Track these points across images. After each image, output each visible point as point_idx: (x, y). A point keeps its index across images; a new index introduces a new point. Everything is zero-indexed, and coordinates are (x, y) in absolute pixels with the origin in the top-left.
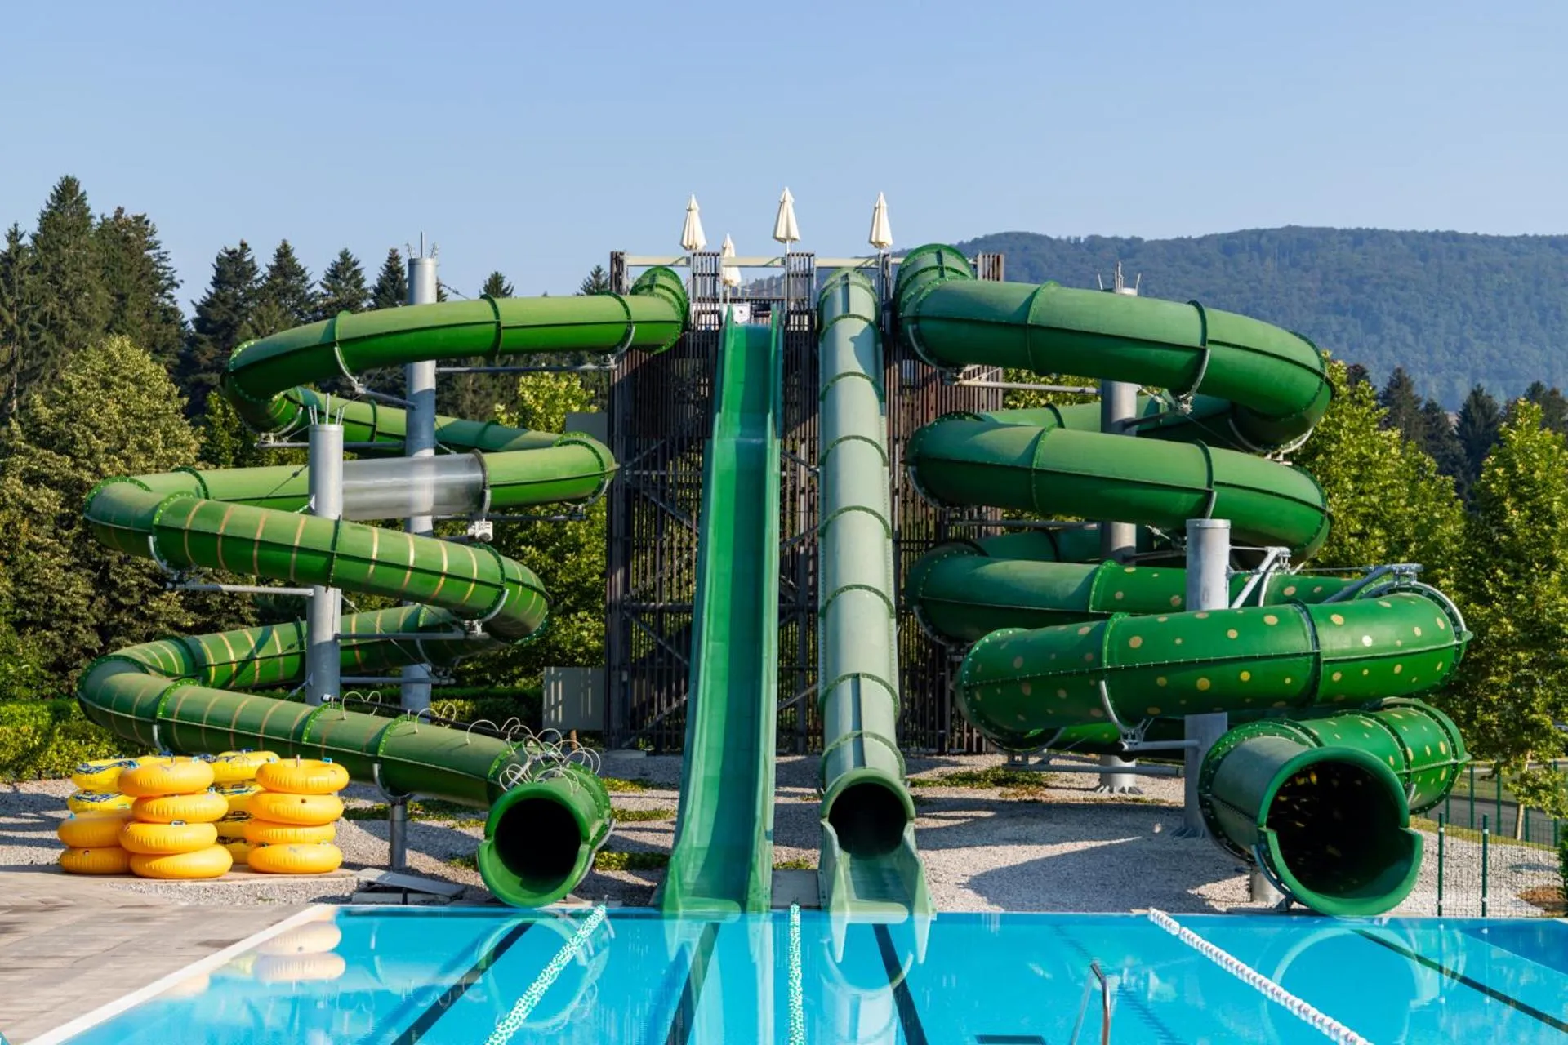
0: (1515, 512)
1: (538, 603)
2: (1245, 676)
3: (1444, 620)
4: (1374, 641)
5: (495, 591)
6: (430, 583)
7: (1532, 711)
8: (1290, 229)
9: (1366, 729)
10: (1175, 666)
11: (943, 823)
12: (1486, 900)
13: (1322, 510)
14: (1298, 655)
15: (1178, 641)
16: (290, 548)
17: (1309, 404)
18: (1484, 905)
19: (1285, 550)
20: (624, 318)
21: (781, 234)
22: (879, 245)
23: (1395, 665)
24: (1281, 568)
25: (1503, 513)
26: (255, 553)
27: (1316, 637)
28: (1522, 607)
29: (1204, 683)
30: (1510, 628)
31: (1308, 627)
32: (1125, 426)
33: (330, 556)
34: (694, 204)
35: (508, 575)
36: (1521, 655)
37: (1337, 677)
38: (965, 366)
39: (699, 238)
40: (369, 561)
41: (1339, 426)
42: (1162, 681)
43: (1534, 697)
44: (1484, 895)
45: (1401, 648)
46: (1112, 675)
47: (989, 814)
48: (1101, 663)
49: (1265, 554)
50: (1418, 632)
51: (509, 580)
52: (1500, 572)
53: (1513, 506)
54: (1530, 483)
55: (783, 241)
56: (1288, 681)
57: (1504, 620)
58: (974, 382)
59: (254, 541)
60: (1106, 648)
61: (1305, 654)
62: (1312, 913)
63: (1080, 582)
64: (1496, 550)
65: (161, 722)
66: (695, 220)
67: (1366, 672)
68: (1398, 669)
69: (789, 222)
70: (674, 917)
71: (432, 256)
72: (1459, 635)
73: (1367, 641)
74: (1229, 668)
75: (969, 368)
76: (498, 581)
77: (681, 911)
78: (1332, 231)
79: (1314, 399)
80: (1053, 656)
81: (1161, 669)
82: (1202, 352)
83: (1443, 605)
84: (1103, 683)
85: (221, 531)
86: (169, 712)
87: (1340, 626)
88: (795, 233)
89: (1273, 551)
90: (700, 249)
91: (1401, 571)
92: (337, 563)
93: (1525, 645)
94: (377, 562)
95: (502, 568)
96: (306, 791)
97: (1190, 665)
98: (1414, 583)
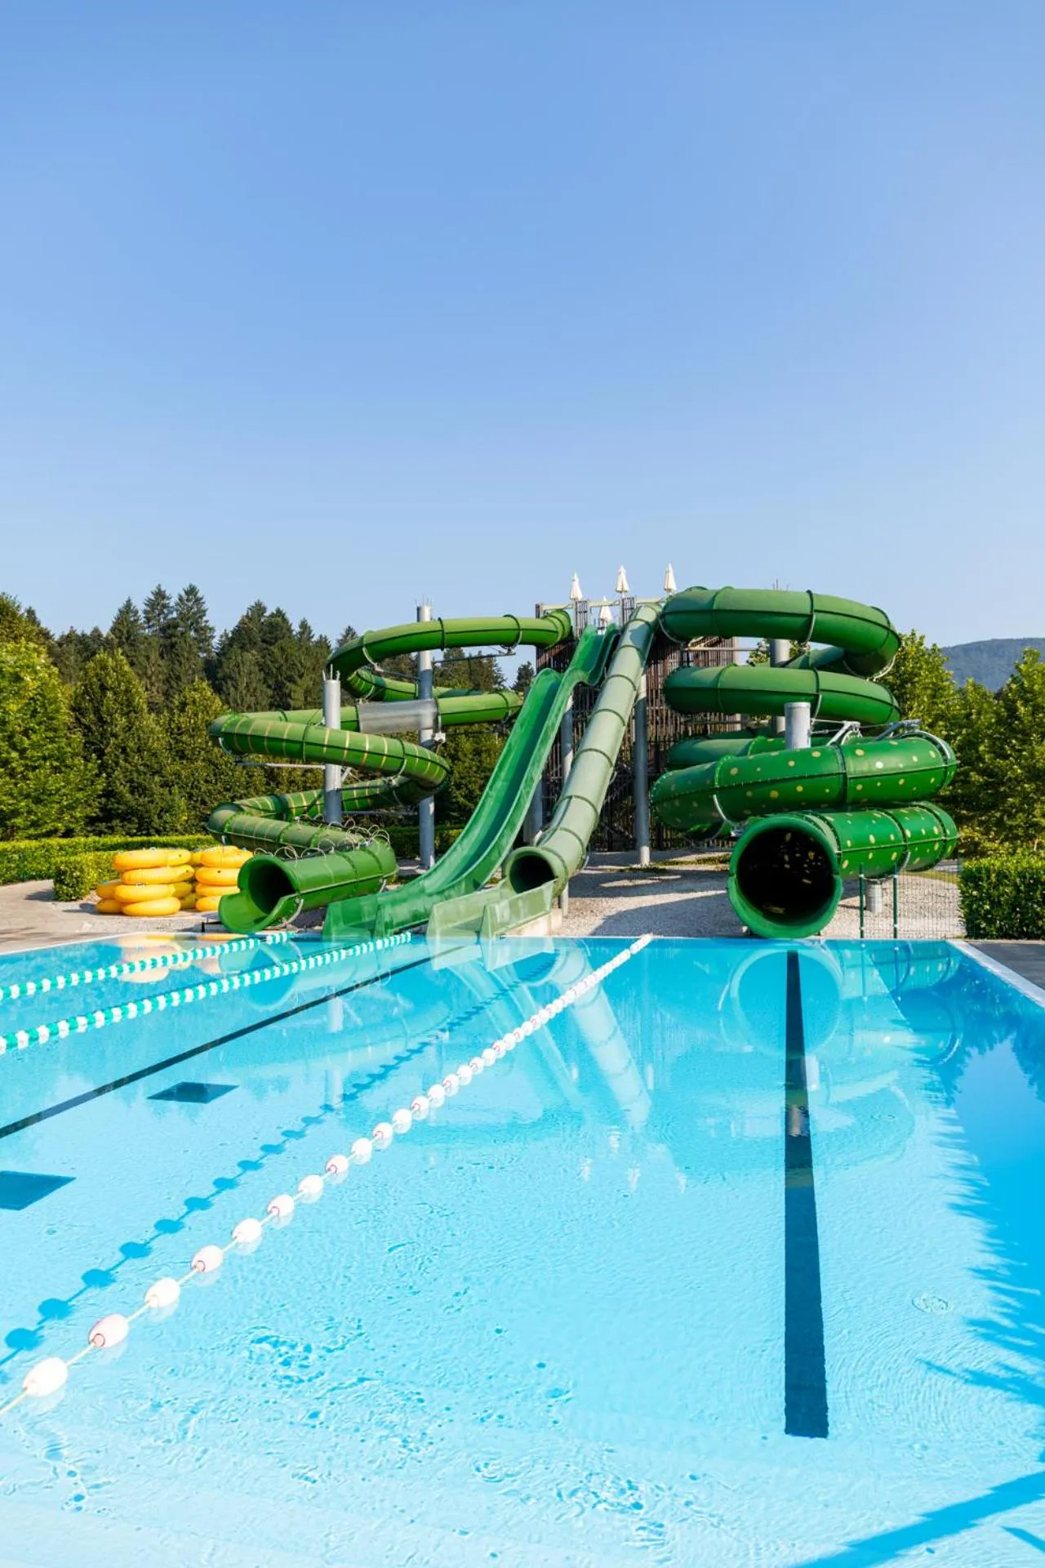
0: (1022, 708)
1: (440, 772)
2: (800, 789)
3: (935, 752)
4: (885, 765)
5: (399, 761)
6: (359, 757)
7: (1034, 816)
8: (993, 641)
9: (875, 818)
10: (756, 784)
11: (650, 882)
12: (896, 926)
13: (891, 705)
14: (832, 774)
15: (759, 769)
16: (282, 740)
17: (882, 645)
18: (895, 930)
19: (857, 724)
20: (516, 627)
21: (619, 589)
22: (670, 590)
23: (899, 780)
24: (853, 734)
25: (1016, 709)
26: (265, 743)
27: (844, 764)
28: (1026, 759)
29: (774, 794)
30: (1019, 771)
31: (839, 758)
32: (784, 665)
33: (301, 743)
34: (576, 577)
35: (407, 752)
36: (1026, 786)
37: (859, 787)
38: (691, 639)
39: (578, 594)
40: (323, 746)
41: (920, 668)
42: (749, 794)
43: (1035, 809)
44: (895, 922)
45: (904, 768)
46: (721, 791)
47: (678, 877)
48: (714, 785)
49: (842, 725)
50: (915, 759)
51: (408, 755)
52: (1014, 741)
53: (1022, 705)
54: (1031, 691)
55: (621, 592)
56: (827, 791)
57: (1015, 767)
58: (698, 648)
59: (264, 737)
60: (717, 775)
61: (839, 774)
62: (752, 934)
63: (743, 747)
64: (1014, 731)
65: (226, 834)
66: (576, 585)
67: (879, 784)
68: (901, 782)
69: (623, 582)
70: (330, 940)
71: (427, 605)
72: (946, 761)
73: (879, 765)
74: (790, 784)
75: (694, 641)
76: (401, 756)
77: (334, 936)
78: (1012, 640)
79: (884, 642)
80: (690, 783)
81: (748, 786)
82: (811, 617)
83: (935, 743)
84: (715, 796)
85: (249, 733)
86: (229, 829)
87: (861, 757)
88: (626, 588)
89: (847, 724)
90: (580, 599)
91: (909, 724)
92: (305, 747)
93: (1029, 781)
94: (328, 746)
95: (403, 748)
96: (222, 866)
97: (765, 783)
98: (917, 731)
